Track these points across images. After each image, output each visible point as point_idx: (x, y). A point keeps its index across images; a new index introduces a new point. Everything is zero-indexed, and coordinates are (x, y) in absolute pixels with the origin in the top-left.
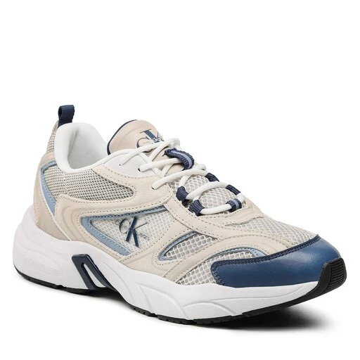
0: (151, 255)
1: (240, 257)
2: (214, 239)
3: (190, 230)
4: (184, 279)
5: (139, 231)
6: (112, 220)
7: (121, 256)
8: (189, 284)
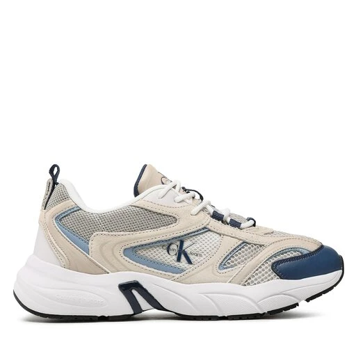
0: (211, 267)
1: (291, 255)
2: (261, 246)
3: (241, 242)
4: (249, 281)
5: (188, 251)
6: (158, 246)
7: (174, 275)
8: (255, 284)
